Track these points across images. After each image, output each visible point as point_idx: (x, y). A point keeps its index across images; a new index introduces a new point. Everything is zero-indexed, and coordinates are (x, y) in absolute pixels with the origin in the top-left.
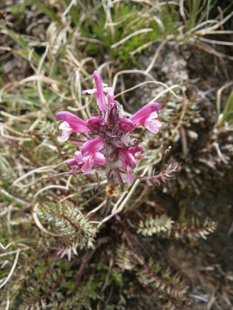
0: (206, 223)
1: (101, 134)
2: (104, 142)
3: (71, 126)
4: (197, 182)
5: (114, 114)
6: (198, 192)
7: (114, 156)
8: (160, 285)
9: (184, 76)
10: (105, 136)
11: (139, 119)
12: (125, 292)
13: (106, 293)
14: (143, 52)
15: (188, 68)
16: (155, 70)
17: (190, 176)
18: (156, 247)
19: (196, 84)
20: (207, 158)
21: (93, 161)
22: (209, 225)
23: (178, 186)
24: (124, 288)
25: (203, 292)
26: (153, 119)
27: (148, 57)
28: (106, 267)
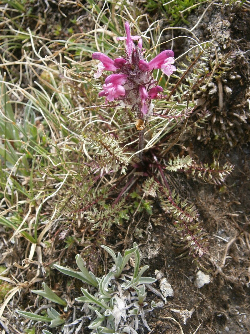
0: (226, 166)
1: (125, 73)
2: (126, 79)
3: (105, 65)
4: (230, 135)
5: (135, 57)
6: (231, 144)
7: (136, 92)
8: (178, 212)
9: (227, 35)
10: (128, 74)
11: (157, 63)
12: (154, 220)
13: (137, 218)
14: (193, 11)
15: (232, 28)
16: (202, 28)
17: (224, 128)
18: (186, 187)
19: (238, 44)
20: (241, 113)
21: (116, 91)
22: (228, 168)
23: (213, 136)
24: (153, 217)
25: (226, 234)
26: (169, 64)
27: (197, 16)
28: (139, 197)
